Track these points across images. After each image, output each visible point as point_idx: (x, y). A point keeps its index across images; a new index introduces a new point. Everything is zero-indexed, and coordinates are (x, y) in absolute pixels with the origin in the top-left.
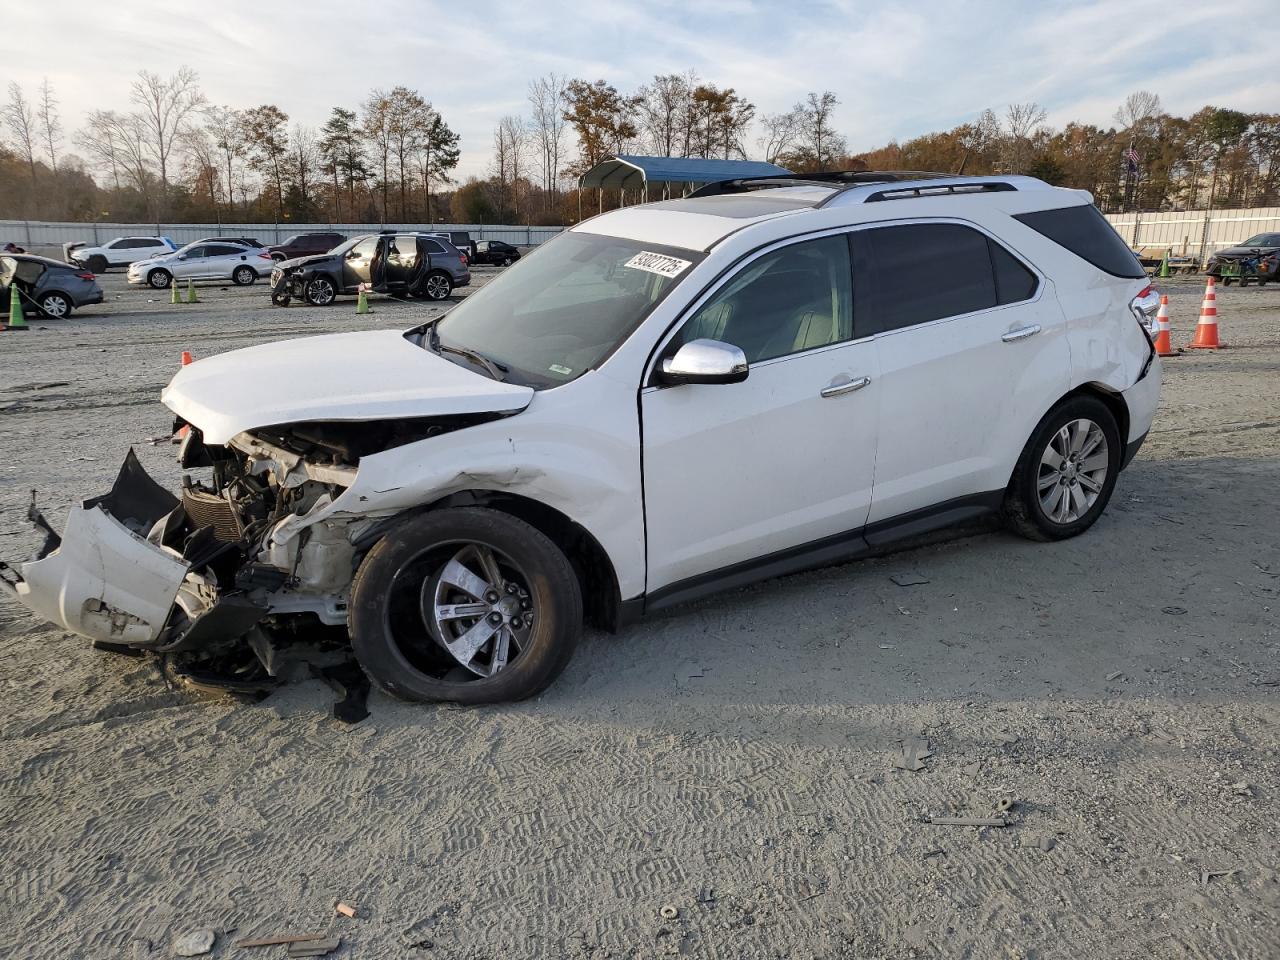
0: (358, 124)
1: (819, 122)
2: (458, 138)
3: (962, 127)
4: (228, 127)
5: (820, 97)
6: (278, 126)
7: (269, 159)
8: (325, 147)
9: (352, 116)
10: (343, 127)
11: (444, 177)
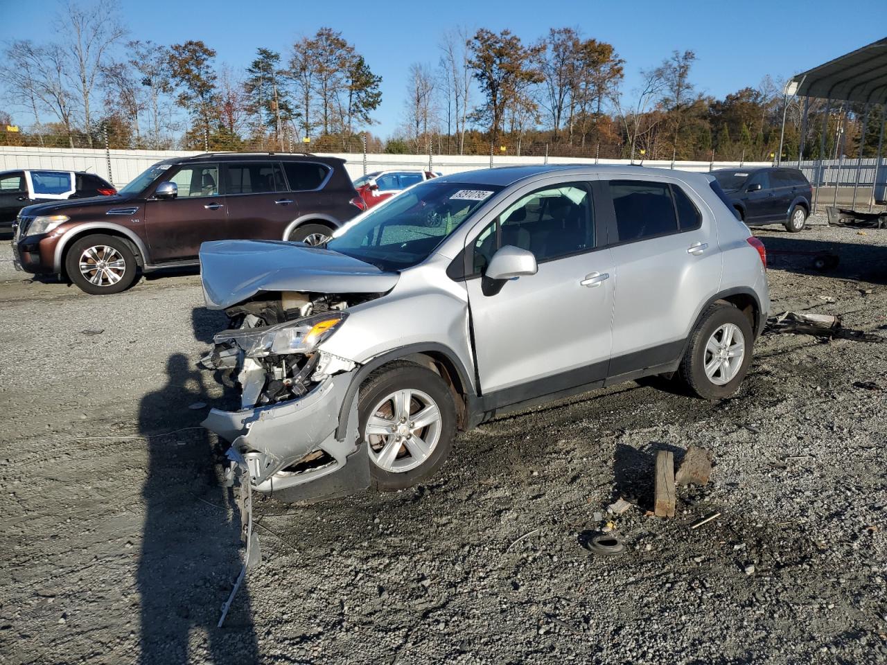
0: (282, 65)
1: (682, 76)
2: (380, 80)
3: (744, 89)
4: (153, 63)
5: (682, 54)
6: (205, 63)
7: (197, 96)
8: (250, 87)
9: (276, 57)
10: (267, 68)
11: (366, 118)
